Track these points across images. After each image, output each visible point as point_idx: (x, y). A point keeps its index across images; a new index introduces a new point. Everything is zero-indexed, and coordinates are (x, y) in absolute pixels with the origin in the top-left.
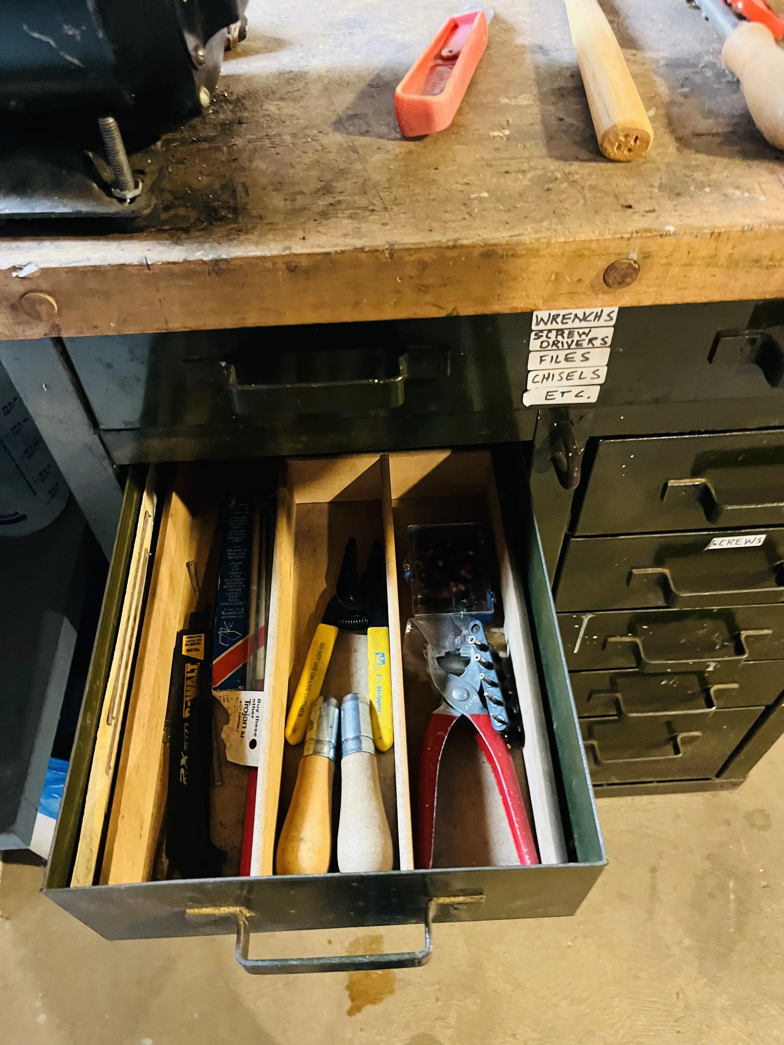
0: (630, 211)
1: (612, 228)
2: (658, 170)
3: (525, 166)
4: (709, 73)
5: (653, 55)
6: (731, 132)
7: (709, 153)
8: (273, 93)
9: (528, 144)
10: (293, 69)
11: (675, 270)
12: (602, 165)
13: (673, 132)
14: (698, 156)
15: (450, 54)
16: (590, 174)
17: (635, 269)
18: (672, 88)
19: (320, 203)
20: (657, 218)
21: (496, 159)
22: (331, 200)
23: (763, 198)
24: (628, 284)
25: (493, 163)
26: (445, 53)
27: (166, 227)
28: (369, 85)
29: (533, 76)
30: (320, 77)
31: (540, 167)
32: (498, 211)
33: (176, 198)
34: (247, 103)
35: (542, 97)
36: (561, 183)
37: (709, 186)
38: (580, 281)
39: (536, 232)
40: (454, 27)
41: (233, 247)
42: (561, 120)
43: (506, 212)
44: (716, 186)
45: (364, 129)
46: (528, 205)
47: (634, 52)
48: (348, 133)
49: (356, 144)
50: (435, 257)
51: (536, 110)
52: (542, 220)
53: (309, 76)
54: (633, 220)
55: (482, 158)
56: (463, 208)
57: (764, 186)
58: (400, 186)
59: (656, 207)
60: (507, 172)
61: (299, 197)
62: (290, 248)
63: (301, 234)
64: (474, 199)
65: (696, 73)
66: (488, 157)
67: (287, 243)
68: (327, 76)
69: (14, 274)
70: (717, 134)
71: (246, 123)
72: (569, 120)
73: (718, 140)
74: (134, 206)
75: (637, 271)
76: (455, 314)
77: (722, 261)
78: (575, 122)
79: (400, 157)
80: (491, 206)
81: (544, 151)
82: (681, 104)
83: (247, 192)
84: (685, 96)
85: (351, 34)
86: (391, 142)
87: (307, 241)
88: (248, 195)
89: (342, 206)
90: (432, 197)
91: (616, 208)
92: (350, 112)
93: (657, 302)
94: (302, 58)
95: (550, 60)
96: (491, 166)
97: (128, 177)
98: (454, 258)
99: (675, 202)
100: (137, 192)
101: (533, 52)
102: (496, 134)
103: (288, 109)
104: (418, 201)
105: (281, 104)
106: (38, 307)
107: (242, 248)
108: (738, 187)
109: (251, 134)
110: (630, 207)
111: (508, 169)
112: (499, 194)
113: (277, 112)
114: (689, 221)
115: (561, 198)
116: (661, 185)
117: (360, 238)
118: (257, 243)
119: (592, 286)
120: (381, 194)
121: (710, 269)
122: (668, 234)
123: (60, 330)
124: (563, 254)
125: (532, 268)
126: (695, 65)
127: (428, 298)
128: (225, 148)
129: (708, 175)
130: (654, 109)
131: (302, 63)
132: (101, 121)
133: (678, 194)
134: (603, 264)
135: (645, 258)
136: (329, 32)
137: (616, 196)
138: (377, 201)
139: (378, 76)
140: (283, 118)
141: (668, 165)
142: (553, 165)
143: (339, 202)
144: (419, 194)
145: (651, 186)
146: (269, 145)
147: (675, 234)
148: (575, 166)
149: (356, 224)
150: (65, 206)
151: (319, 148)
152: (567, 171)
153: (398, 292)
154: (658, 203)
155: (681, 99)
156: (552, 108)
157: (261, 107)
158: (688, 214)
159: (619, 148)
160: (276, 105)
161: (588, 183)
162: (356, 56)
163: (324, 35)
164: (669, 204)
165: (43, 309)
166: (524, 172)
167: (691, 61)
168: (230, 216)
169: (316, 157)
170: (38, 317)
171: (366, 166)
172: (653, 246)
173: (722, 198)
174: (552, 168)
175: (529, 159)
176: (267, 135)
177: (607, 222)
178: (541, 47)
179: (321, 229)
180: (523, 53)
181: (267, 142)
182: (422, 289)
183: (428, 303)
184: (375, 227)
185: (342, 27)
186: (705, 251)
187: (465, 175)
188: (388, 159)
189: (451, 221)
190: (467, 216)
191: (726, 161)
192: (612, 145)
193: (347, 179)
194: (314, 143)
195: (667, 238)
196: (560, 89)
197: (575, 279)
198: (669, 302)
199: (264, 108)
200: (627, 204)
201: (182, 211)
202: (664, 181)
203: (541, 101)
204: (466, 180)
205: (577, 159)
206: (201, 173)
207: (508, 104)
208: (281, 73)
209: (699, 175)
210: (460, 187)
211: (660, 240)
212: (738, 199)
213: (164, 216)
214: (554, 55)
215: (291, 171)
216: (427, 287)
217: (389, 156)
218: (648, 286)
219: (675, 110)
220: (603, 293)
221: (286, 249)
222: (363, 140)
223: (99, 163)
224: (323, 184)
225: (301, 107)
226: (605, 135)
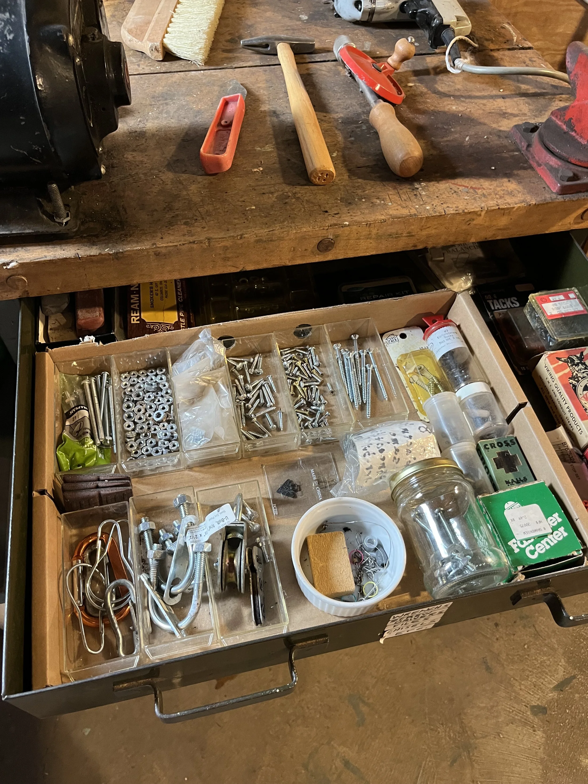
0: (327, 214)
1: (318, 224)
2: (340, 189)
3: (272, 189)
4: (364, 128)
5: (335, 116)
6: (375, 165)
7: (365, 179)
8: (128, 146)
9: (273, 176)
10: (137, 130)
11: (352, 242)
12: (312, 187)
13: (346, 166)
14: (359, 180)
15: (226, 124)
16: (306, 193)
17: (332, 243)
18: (345, 138)
19: (167, 216)
20: (340, 217)
21: (257, 186)
22: (173, 214)
23: (390, 204)
24: (330, 250)
25: (256, 188)
26: (223, 123)
27: (85, 235)
28: (183, 140)
29: (271, 132)
30: (153, 135)
31: (280, 190)
32: (261, 217)
33: (86, 217)
34: (115, 154)
35: (278, 146)
36: (292, 198)
37: (365, 198)
38: (306, 250)
39: (281, 228)
40: (226, 103)
41: (125, 245)
42: (289, 160)
43: (265, 217)
44: (368, 198)
45: (184, 169)
46: (276, 213)
47: (325, 114)
48: (176, 172)
49: (181, 178)
50: (231, 244)
51: (275, 154)
52: (284, 221)
53: (147, 135)
54: (328, 219)
55: (250, 186)
56: (243, 216)
57: (390, 196)
58: (208, 204)
59: (340, 212)
60: (264, 193)
61: (155, 213)
62: (155, 244)
63: (160, 235)
64: (248, 210)
65: (357, 127)
66: (253, 184)
67: (153, 241)
68: (157, 135)
69: (5, 267)
70: (368, 166)
71: (117, 167)
72: (293, 160)
73: (369, 170)
74: (68, 227)
75: (333, 244)
76: (244, 270)
77: (374, 236)
78: (296, 162)
79: (206, 186)
80: (257, 214)
81: (281, 180)
82: (350, 148)
83: (125, 211)
84: (352, 143)
85: (167, 104)
86: (200, 177)
87: (164, 240)
88: (126, 213)
89: (180, 218)
90: (226, 210)
91: (320, 213)
92: (175, 158)
93: (346, 257)
94: (140, 121)
95: (280, 121)
96: (255, 190)
97: (63, 211)
98: (241, 244)
99: (348, 209)
100: (69, 218)
101: (270, 116)
102: (256, 170)
103: (139, 157)
104: (219, 212)
105: (135, 154)
106: (17, 283)
107: (130, 246)
108: (378, 198)
109: (121, 174)
110: (327, 212)
111: (264, 191)
112: (261, 206)
113: (133, 159)
114: (355, 218)
115: (293, 207)
116: (341, 198)
117: (192, 236)
118: (137, 242)
119: (313, 252)
120: (199, 209)
121: (369, 240)
122: (346, 226)
123: (28, 294)
124: (296, 238)
125: (281, 246)
126: (357, 122)
127: (229, 263)
128: (108, 184)
129: (364, 191)
130: (336, 152)
131: (141, 125)
132: (49, 186)
133: (350, 203)
134: (316, 241)
135: (336, 237)
136: (153, 103)
137: (320, 206)
138: (198, 214)
139: (187, 134)
140: (137, 163)
141: (344, 186)
142: (287, 188)
143: (177, 215)
144: (219, 208)
145: (337, 199)
146: (132, 181)
147: (349, 225)
148: (298, 189)
149: (188, 229)
150: (29, 229)
151: (161, 182)
152: (294, 191)
153: (214, 261)
154: (340, 209)
155: (350, 145)
156: (283, 153)
157: (123, 156)
158: (355, 215)
159: (319, 179)
160: (132, 154)
161: (306, 198)
162: (172, 120)
163: (151, 105)
164: (345, 209)
165: (20, 284)
166: (272, 193)
167: (355, 119)
168: (119, 226)
169: (160, 187)
170: (17, 288)
171: (189, 193)
172: (339, 231)
173: (371, 205)
174: (287, 190)
175: (274, 185)
176: (130, 175)
177: (316, 221)
178: (274, 112)
179: (170, 232)
180: (265, 116)
181: (131, 180)
182: (226, 259)
183: (230, 266)
184: (199, 229)
185: (160, 99)
186: (365, 232)
187: (242, 196)
188: (200, 188)
189: (237, 224)
190: (245, 221)
191: (372, 183)
192: (315, 178)
193: (179, 201)
194: (157, 179)
195: (345, 228)
196: (287, 140)
197: (304, 249)
198: (351, 257)
199: (125, 156)
200: (325, 210)
201: (92, 225)
202: (343, 196)
203: (278, 149)
204: (243, 199)
205: (299, 184)
206: (98, 201)
207: (260, 151)
208: (130, 133)
209: (359, 192)
210: (240, 203)
211: (342, 229)
212: (379, 205)
213: (82, 228)
214: (282, 117)
215: (148, 197)
216: (229, 258)
217: (199, 185)
218: (340, 250)
219: (347, 152)
220: (318, 255)
221: (153, 244)
222: (185, 176)
223: (44, 203)
224: (167, 204)
225: (146, 155)
226: (311, 174)
